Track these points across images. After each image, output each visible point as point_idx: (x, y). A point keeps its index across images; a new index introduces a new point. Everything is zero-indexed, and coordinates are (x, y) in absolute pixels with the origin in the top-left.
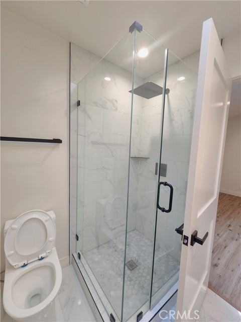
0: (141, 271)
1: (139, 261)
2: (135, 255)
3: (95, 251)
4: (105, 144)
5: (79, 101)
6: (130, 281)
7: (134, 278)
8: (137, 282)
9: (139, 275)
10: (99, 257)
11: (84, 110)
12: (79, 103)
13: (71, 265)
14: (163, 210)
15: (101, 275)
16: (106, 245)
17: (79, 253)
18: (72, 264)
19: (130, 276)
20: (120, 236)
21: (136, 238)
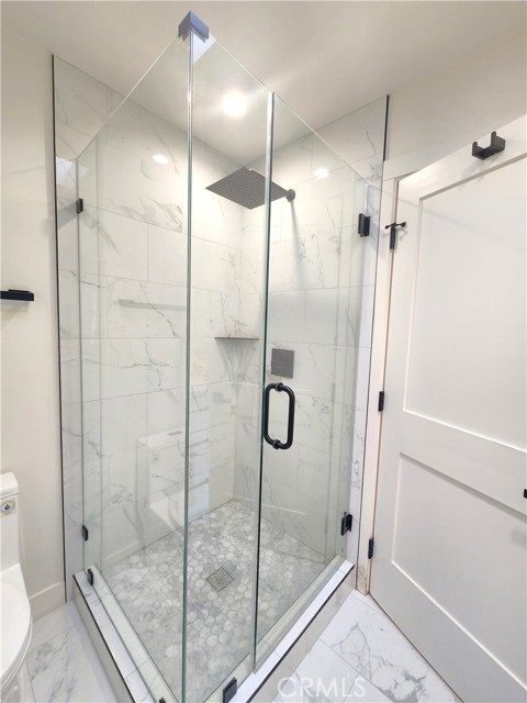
0: (241, 589)
1: (238, 568)
2: (230, 556)
3: (135, 559)
4: (153, 307)
5: (81, 201)
6: (215, 615)
7: (225, 608)
8: (231, 614)
9: (237, 598)
10: (145, 571)
11: (97, 224)
12: (80, 206)
13: (70, 603)
14: (277, 445)
15: (146, 615)
16: (163, 543)
17: (89, 571)
18: (74, 599)
19: (215, 605)
20: (200, 518)
21: (233, 517)
